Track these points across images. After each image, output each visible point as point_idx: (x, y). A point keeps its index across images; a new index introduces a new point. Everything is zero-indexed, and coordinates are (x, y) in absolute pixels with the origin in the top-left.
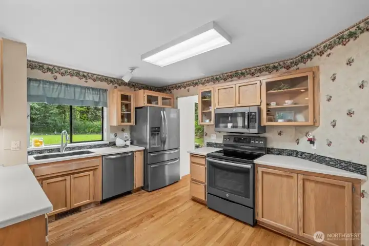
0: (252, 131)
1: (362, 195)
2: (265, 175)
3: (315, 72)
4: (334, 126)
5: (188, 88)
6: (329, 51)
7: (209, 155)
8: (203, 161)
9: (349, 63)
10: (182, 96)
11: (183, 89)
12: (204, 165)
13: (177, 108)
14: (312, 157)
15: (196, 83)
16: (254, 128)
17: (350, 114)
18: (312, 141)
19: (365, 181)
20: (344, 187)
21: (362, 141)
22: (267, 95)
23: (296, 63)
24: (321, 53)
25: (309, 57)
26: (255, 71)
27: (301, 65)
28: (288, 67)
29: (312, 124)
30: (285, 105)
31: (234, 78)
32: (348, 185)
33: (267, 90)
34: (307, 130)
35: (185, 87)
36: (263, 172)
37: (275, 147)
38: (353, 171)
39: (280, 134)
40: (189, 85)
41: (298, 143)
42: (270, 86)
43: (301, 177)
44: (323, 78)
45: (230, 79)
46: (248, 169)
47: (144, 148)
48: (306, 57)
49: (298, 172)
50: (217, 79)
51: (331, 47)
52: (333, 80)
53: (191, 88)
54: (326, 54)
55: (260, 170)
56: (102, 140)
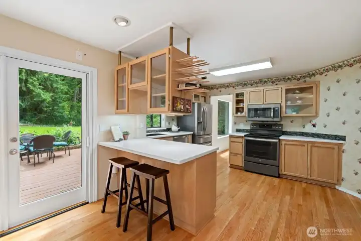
0: (275, 119)
1: (343, 152)
2: (286, 146)
3: (317, 85)
4: (328, 116)
5: (220, 89)
6: (326, 73)
7: (245, 136)
8: (240, 140)
9: (338, 82)
10: (215, 95)
11: (215, 90)
12: (242, 143)
13: (210, 103)
14: (313, 135)
15: (227, 86)
16: (277, 117)
17: (338, 109)
18: (314, 126)
19: (345, 144)
20: (334, 148)
21: (344, 123)
22: (286, 97)
23: (304, 78)
24: (321, 74)
25: (313, 74)
26: (275, 80)
27: (307, 79)
28: (298, 80)
29: (314, 115)
30: (297, 104)
31: (259, 85)
32: (336, 147)
33: (286, 94)
34: (311, 119)
35: (217, 89)
36: (285, 144)
37: (288, 130)
38: (338, 140)
39: (292, 122)
40: (221, 87)
41: (304, 128)
42: (288, 91)
43: (310, 145)
44: (322, 89)
45: (256, 85)
46: (276, 143)
47: (192, 133)
48: (311, 74)
49: (308, 142)
50: (245, 84)
51: (327, 71)
52: (329, 90)
53: (223, 89)
54: (324, 74)
55: (284, 143)
56: (160, 127)
